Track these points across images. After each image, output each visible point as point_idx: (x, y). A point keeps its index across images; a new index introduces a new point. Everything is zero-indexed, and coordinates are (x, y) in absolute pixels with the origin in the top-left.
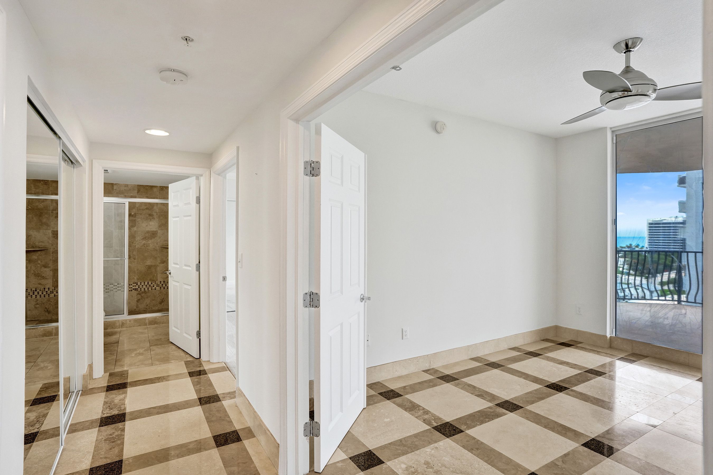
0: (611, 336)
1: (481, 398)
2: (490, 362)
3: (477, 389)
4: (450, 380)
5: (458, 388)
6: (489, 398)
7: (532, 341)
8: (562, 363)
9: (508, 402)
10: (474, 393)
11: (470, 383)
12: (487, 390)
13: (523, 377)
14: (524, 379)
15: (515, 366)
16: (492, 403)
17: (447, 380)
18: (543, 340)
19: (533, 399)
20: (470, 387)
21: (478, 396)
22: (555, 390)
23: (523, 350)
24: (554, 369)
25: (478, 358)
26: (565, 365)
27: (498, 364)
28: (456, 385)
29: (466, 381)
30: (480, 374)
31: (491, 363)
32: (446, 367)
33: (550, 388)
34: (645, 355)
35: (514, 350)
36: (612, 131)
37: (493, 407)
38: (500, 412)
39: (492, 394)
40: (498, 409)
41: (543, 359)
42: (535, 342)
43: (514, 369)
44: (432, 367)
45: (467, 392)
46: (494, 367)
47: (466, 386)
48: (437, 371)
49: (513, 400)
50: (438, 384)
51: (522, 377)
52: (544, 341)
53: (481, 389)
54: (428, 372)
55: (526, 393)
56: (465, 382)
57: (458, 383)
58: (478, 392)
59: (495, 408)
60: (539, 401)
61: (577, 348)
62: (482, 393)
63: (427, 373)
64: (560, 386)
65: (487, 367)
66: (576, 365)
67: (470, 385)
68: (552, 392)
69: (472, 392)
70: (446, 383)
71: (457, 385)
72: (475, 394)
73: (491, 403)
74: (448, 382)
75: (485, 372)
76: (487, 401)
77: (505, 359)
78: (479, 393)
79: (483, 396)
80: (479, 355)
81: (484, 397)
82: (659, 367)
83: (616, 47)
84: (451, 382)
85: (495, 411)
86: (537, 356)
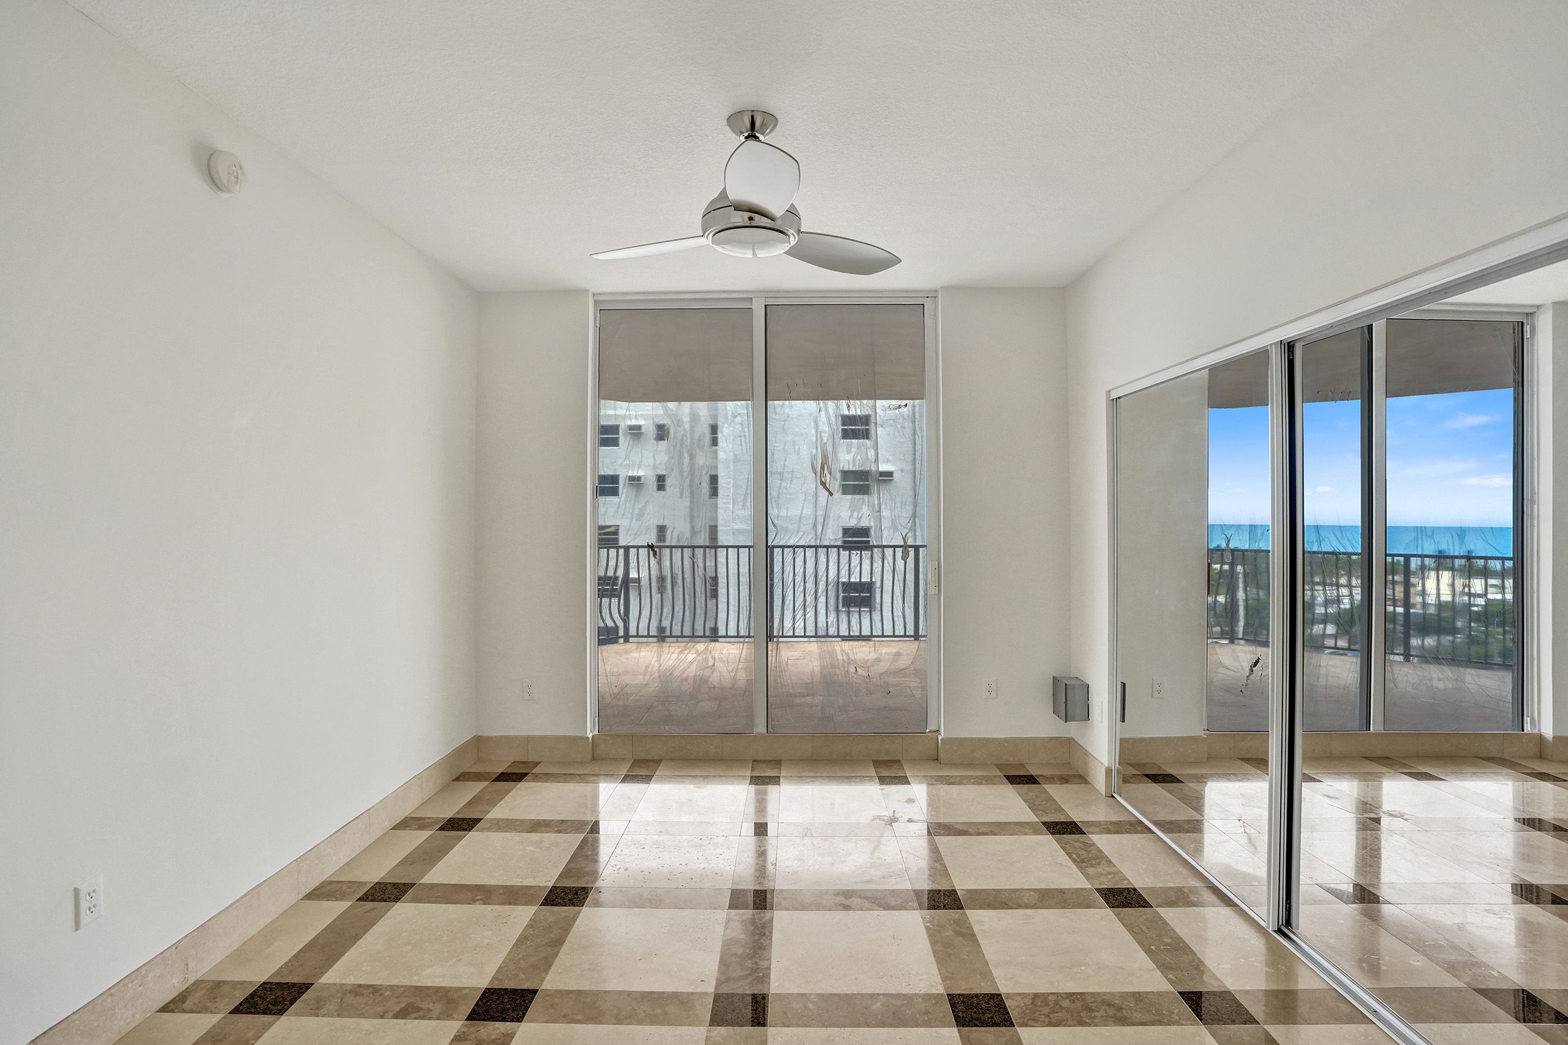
0: (593, 736)
1: (416, 1019)
2: (369, 887)
3: (388, 993)
4: (284, 1000)
5: (326, 1019)
6: (437, 1008)
7: (437, 790)
8: (537, 826)
9: (492, 994)
10: (386, 1012)
11: (351, 980)
12: (416, 981)
13: (479, 897)
14: (484, 904)
15: (439, 874)
16: (456, 1016)
17: (274, 1005)
18: (457, 779)
19: (542, 955)
20: (362, 995)
21: (402, 1014)
22: (569, 906)
23: (429, 821)
24: (529, 848)
25: (329, 887)
26: (543, 829)
27: (395, 885)
28: (316, 1010)
29: (338, 981)
30: (365, 936)
31: (373, 887)
32: (240, 956)
33: (555, 905)
34: (656, 758)
35: (407, 826)
36: (595, 301)
37: (465, 1030)
38: (494, 1037)
39: (437, 990)
40: (482, 1030)
41: (488, 829)
42: (444, 789)
43: (444, 885)
44: (192, 981)
45: (362, 1016)
46: (389, 898)
47: (349, 999)
48: (218, 984)
49: (501, 980)
50: (251, 1034)
51: (478, 900)
52: (460, 781)
53: (398, 986)
54: (188, 1005)
55: (516, 945)
56: (335, 984)
57: (318, 1000)
58: (395, 1000)
59: (472, 1029)
60: (558, 953)
61: (537, 778)
62: (413, 1000)
63: (184, 1011)
64: (570, 889)
65: (369, 905)
66: (563, 821)
67: (357, 990)
68: (566, 912)
69: (379, 1009)
70: (278, 1019)
71: (318, 1008)
72: (391, 1014)
73: (453, 1019)
74: (281, 1012)
75: (374, 924)
76: (438, 1019)
77: (401, 863)
78: (399, 1003)
79: (419, 1009)
80: (325, 877)
81: (422, 1009)
82: (690, 776)
83: (732, 120)
84: (292, 1004)
85: (480, 1040)
86: (473, 827)
